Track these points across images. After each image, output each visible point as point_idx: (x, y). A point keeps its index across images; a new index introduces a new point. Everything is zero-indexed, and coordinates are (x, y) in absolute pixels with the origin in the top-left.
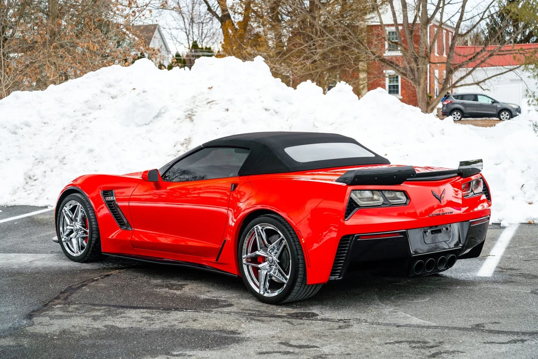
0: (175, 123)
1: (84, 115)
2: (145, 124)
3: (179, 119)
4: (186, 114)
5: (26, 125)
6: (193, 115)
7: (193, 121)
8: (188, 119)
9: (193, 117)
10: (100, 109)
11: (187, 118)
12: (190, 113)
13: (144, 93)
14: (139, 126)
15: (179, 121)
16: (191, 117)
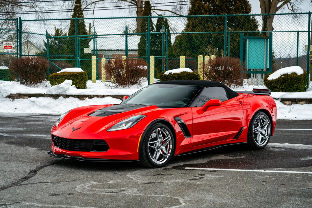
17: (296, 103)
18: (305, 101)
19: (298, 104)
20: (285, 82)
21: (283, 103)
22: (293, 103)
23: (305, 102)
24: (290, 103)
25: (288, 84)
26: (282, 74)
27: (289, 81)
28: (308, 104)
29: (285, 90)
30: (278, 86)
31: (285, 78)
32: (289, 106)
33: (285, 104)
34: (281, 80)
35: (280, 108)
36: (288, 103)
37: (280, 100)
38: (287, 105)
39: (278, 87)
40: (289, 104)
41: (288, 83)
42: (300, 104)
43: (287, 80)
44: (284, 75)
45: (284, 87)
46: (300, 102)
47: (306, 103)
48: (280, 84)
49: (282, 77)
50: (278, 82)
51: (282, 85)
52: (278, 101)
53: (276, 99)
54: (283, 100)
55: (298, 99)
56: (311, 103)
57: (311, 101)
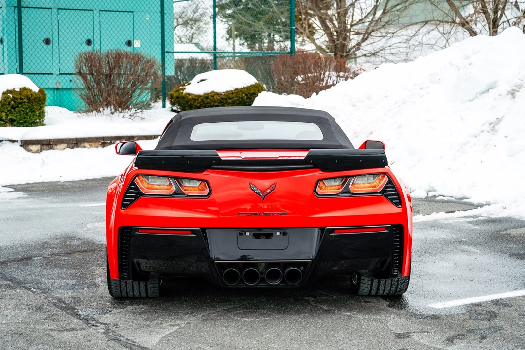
0: (495, 99)
1: (421, 89)
2: (469, 101)
3: (500, 95)
4: (509, 90)
5: (368, 98)
6: (518, 91)
7: (514, 98)
8: (510, 96)
9: (517, 94)
10: (439, 82)
11: (508, 94)
12: (515, 88)
14: (462, 102)
15: (500, 97)
16: (514, 93)
17: (51, 148)
18: (66, 143)
19: (53, 149)
20: (18, 107)
21: (25, 149)
22: (45, 147)
23: (66, 145)
24: (40, 149)
25: (23, 111)
26: (5, 90)
27: (25, 105)
28: (73, 148)
29: (16, 122)
30: (4, 114)
31: (17, 99)
32: (37, 154)
33: (30, 151)
34: (9, 103)
35: (23, 159)
36: (34, 148)
37: (20, 143)
38: (33, 153)
39: (4, 118)
40: (38, 150)
41: (24, 108)
42: (57, 149)
43: (21, 103)
44: (9, 92)
45: (16, 116)
46: (56, 145)
47: (69, 147)
48: (8, 111)
49: (9, 97)
50: (2, 106)
51: (12, 113)
52: (17, 146)
53: (13, 141)
54: (26, 144)
55: (54, 140)
56: (77, 147)
57: (77, 144)
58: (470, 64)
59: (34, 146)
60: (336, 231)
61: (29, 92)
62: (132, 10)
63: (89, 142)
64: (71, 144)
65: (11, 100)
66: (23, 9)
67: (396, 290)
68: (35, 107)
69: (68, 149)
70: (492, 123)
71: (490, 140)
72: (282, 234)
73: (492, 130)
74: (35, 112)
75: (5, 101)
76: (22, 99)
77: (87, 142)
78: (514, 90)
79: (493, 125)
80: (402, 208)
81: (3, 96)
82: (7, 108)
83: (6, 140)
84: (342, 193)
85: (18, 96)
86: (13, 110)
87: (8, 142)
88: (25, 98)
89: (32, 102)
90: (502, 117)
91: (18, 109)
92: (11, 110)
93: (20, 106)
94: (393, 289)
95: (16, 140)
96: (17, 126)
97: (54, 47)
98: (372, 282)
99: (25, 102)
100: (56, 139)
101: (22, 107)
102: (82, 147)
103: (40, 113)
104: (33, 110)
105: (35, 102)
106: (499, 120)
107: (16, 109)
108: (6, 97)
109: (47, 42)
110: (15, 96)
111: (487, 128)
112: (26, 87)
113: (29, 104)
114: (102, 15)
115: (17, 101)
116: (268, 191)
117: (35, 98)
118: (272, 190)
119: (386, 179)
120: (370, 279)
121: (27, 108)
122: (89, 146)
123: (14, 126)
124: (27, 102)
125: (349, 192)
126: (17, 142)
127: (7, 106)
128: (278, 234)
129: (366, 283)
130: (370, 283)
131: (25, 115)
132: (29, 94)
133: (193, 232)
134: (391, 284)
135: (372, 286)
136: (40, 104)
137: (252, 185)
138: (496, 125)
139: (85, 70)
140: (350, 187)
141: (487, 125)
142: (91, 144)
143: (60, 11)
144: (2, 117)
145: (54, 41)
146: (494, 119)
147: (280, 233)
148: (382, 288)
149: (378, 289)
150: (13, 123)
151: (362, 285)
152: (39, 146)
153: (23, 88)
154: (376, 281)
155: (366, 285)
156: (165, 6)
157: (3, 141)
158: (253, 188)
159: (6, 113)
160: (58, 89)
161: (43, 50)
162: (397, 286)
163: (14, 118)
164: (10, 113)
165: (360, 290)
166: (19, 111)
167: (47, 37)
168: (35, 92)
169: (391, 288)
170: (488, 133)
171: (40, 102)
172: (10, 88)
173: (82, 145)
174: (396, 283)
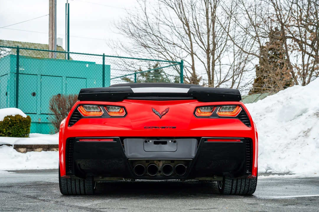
0: (306, 118)
2: (290, 120)
3: (309, 116)
4: (315, 112)
7: (318, 117)
8: (316, 116)
10: (271, 112)
11: (315, 115)
13: (290, 99)
14: (286, 121)
15: (309, 117)
16: (318, 114)
17: (32, 151)
18: (42, 148)
19: (34, 151)
20: (13, 125)
21: (17, 150)
22: (29, 149)
23: (42, 149)
24: (25, 150)
25: (16, 128)
26: (6, 116)
27: (18, 124)
28: (46, 151)
29: (12, 134)
30: (4, 129)
31: (13, 120)
32: (24, 154)
33: (19, 151)
34: (8, 123)
35: (15, 156)
36: (22, 150)
37: (13, 146)
38: (21, 153)
39: (4, 132)
40: (25, 151)
41: (17, 126)
42: (36, 151)
43: (15, 123)
44: (8, 116)
46: (36, 148)
47: (44, 150)
48: (7, 128)
49: (8, 119)
50: (4, 125)
51: (10, 129)
52: (11, 149)
53: (9, 145)
54: (17, 147)
55: (34, 145)
56: (49, 150)
57: (49, 148)
58: (290, 98)
59: (22, 149)
60: (208, 140)
61: (20, 117)
62: (85, 77)
63: (56, 148)
64: (45, 148)
65: (9, 121)
66: (19, 75)
67: (248, 189)
68: (24, 126)
69: (43, 151)
70: (305, 132)
71: (304, 141)
72: (173, 142)
73: (306, 135)
74: (24, 129)
75: (6, 121)
76: (16, 121)
77: (55, 148)
78: (318, 113)
79: (306, 133)
80: (251, 128)
81: (4, 119)
82: (7, 126)
83: (5, 145)
84: (211, 116)
85: (13, 119)
86: (10, 127)
87: (6, 145)
88: (18, 120)
89: (22, 123)
90: (311, 128)
91: (14, 127)
92: (9, 127)
93: (15, 125)
94: (246, 189)
95: (11, 144)
96: (12, 137)
97: (38, 97)
98: (232, 183)
99: (18, 123)
100: (36, 145)
101: (16, 125)
102: (52, 151)
103: (27, 130)
104: (23, 127)
105: (24, 123)
106: (309, 130)
107: (12, 127)
108: (6, 119)
109: (34, 94)
110: (12, 119)
111: (302, 134)
112: (19, 114)
113: (20, 124)
114: (67, 79)
115: (13, 122)
116: (164, 113)
117: (24, 121)
118: (167, 112)
119: (240, 109)
120: (231, 181)
121: (19, 127)
122: (56, 150)
123: (11, 137)
124: (19, 123)
125: (216, 115)
126: (12, 145)
127: (7, 125)
128: (170, 141)
129: (229, 183)
130: (231, 184)
131: (17, 130)
132: (20, 118)
133: (115, 139)
134: (245, 184)
135: (232, 185)
136: (27, 124)
137: (153, 109)
138: (308, 132)
139: (56, 107)
140: (217, 112)
141: (302, 133)
142: (58, 149)
143: (42, 76)
144: (3, 131)
145: (38, 94)
146: (306, 129)
147: (172, 141)
148: (239, 188)
149: (236, 189)
150: (9, 135)
151: (226, 185)
152: (25, 149)
153: (17, 115)
154: (235, 182)
155: (229, 186)
156: (105, 72)
157: (3, 145)
158: (154, 111)
159: (6, 129)
160: (39, 123)
161: (30, 99)
162: (249, 187)
163: (11, 132)
164: (8, 129)
165: (225, 189)
166: (14, 128)
167: (33, 92)
168: (24, 118)
169: (245, 187)
170: (303, 137)
171: (27, 123)
172: (9, 115)
173: (52, 149)
174: (248, 184)
